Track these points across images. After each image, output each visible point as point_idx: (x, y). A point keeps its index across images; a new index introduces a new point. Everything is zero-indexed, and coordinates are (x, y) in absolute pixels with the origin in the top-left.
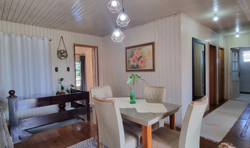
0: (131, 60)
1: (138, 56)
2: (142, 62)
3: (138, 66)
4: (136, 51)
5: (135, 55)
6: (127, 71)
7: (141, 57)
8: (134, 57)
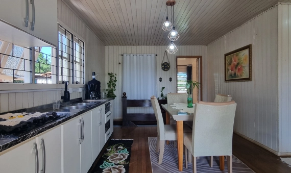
0: (230, 68)
1: (236, 63)
2: (239, 69)
3: (235, 74)
4: (234, 57)
5: (234, 62)
6: (226, 81)
7: (238, 64)
8: (232, 65)
